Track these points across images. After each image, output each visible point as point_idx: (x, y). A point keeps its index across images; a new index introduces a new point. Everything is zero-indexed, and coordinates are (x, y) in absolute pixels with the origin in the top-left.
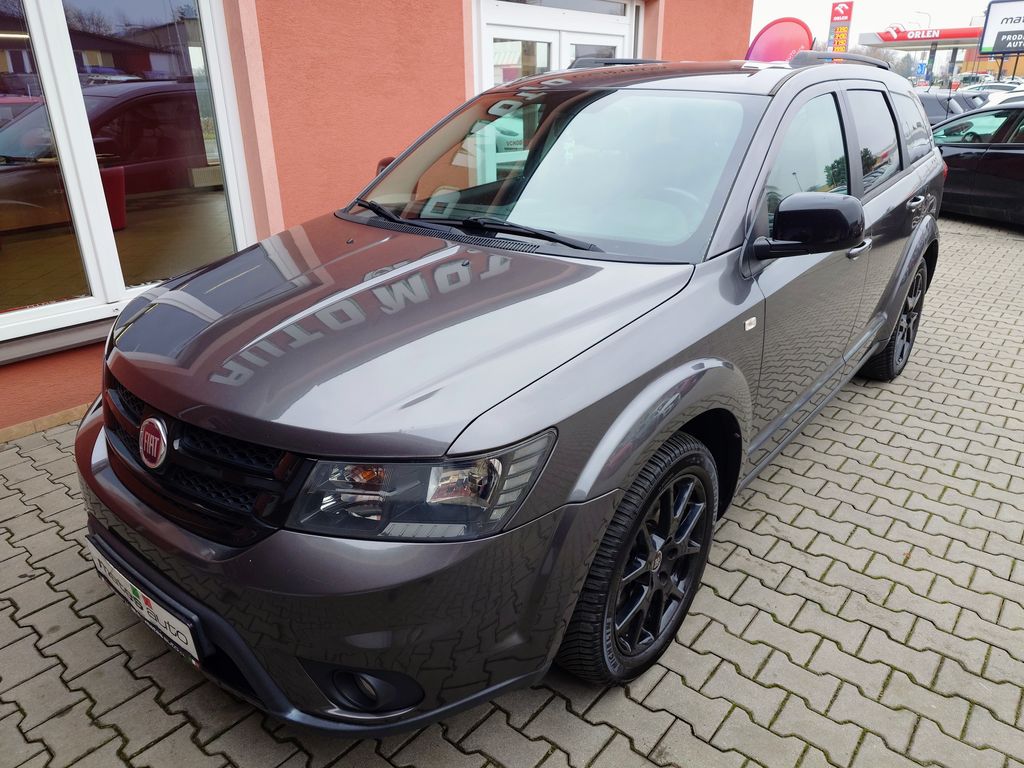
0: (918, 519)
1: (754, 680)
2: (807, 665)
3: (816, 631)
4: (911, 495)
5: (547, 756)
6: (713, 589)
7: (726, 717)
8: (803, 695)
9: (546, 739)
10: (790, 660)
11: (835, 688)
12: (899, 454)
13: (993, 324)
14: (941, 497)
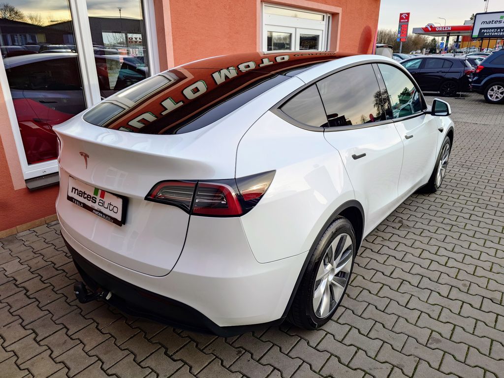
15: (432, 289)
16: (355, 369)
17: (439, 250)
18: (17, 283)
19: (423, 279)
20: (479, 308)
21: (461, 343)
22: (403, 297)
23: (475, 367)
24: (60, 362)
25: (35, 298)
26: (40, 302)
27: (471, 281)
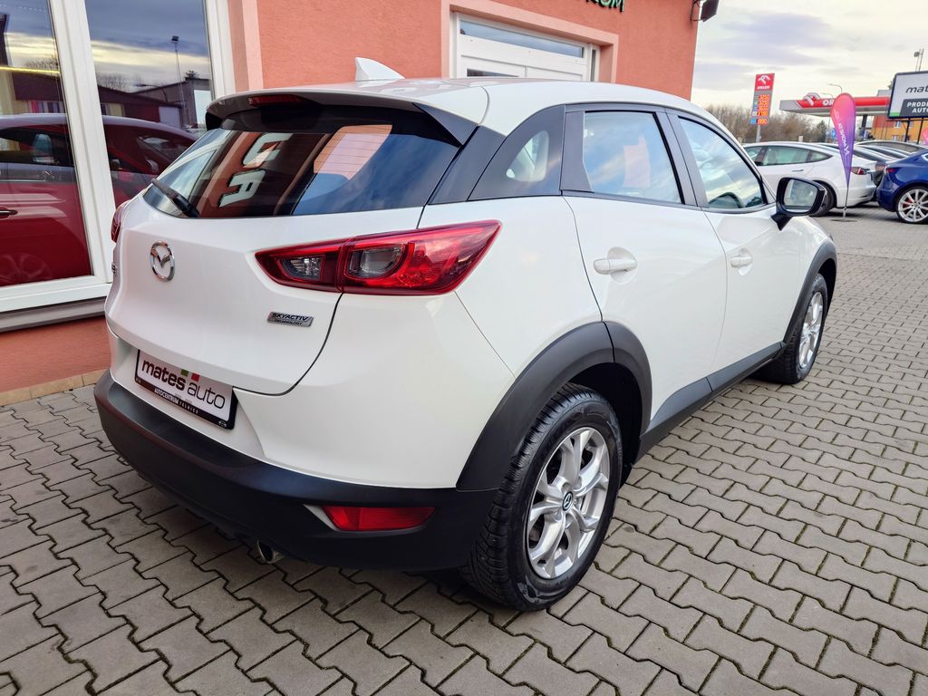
17: (768, 485)
19: (721, 543)
20: (838, 610)
22: (669, 578)
27: (829, 550)
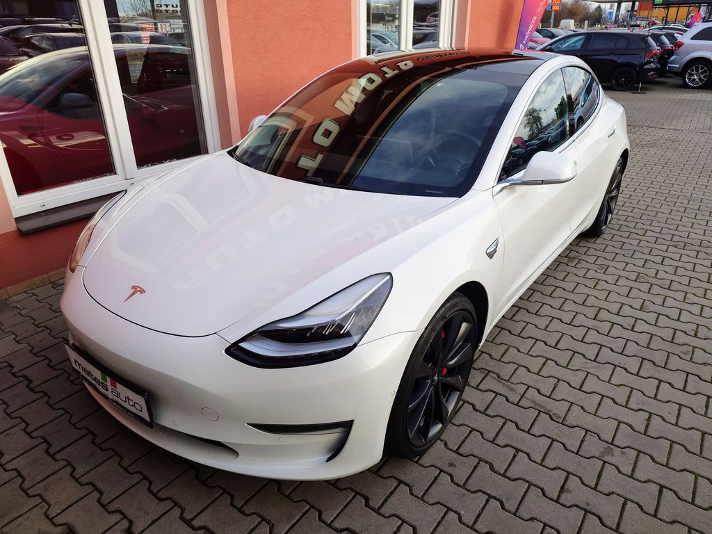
0: (696, 309)
1: (626, 407)
2: (655, 397)
3: (654, 376)
4: (686, 294)
5: (515, 456)
6: (582, 355)
7: (617, 429)
8: (660, 414)
9: (510, 446)
10: (644, 395)
11: (677, 411)
12: (671, 270)
13: (704, 187)
14: (705, 295)
15: (617, 363)
16: (515, 480)
17: (622, 309)
18: (14, 370)
19: (602, 350)
20: (682, 388)
21: (660, 438)
22: (576, 376)
23: (682, 470)
24: (87, 484)
25: (42, 392)
26: (50, 398)
27: (670, 351)
